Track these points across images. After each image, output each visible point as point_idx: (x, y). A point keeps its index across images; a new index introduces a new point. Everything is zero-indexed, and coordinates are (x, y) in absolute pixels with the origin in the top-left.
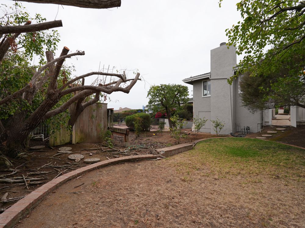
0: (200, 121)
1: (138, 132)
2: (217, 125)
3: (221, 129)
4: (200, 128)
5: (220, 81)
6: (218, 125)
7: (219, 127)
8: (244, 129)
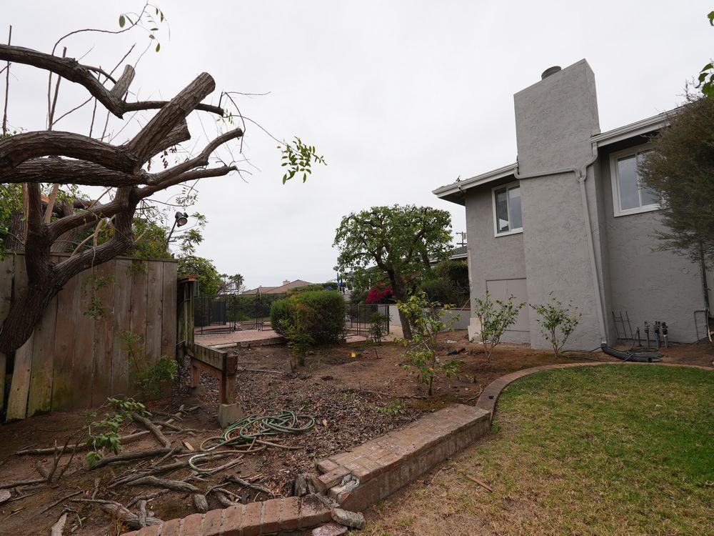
0: (498, 308)
1: (299, 352)
2: (554, 321)
3: (567, 332)
4: (500, 334)
5: (551, 182)
6: (558, 321)
7: (562, 325)
8: (647, 331)
